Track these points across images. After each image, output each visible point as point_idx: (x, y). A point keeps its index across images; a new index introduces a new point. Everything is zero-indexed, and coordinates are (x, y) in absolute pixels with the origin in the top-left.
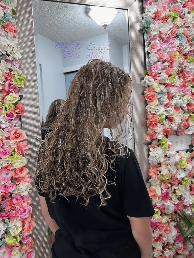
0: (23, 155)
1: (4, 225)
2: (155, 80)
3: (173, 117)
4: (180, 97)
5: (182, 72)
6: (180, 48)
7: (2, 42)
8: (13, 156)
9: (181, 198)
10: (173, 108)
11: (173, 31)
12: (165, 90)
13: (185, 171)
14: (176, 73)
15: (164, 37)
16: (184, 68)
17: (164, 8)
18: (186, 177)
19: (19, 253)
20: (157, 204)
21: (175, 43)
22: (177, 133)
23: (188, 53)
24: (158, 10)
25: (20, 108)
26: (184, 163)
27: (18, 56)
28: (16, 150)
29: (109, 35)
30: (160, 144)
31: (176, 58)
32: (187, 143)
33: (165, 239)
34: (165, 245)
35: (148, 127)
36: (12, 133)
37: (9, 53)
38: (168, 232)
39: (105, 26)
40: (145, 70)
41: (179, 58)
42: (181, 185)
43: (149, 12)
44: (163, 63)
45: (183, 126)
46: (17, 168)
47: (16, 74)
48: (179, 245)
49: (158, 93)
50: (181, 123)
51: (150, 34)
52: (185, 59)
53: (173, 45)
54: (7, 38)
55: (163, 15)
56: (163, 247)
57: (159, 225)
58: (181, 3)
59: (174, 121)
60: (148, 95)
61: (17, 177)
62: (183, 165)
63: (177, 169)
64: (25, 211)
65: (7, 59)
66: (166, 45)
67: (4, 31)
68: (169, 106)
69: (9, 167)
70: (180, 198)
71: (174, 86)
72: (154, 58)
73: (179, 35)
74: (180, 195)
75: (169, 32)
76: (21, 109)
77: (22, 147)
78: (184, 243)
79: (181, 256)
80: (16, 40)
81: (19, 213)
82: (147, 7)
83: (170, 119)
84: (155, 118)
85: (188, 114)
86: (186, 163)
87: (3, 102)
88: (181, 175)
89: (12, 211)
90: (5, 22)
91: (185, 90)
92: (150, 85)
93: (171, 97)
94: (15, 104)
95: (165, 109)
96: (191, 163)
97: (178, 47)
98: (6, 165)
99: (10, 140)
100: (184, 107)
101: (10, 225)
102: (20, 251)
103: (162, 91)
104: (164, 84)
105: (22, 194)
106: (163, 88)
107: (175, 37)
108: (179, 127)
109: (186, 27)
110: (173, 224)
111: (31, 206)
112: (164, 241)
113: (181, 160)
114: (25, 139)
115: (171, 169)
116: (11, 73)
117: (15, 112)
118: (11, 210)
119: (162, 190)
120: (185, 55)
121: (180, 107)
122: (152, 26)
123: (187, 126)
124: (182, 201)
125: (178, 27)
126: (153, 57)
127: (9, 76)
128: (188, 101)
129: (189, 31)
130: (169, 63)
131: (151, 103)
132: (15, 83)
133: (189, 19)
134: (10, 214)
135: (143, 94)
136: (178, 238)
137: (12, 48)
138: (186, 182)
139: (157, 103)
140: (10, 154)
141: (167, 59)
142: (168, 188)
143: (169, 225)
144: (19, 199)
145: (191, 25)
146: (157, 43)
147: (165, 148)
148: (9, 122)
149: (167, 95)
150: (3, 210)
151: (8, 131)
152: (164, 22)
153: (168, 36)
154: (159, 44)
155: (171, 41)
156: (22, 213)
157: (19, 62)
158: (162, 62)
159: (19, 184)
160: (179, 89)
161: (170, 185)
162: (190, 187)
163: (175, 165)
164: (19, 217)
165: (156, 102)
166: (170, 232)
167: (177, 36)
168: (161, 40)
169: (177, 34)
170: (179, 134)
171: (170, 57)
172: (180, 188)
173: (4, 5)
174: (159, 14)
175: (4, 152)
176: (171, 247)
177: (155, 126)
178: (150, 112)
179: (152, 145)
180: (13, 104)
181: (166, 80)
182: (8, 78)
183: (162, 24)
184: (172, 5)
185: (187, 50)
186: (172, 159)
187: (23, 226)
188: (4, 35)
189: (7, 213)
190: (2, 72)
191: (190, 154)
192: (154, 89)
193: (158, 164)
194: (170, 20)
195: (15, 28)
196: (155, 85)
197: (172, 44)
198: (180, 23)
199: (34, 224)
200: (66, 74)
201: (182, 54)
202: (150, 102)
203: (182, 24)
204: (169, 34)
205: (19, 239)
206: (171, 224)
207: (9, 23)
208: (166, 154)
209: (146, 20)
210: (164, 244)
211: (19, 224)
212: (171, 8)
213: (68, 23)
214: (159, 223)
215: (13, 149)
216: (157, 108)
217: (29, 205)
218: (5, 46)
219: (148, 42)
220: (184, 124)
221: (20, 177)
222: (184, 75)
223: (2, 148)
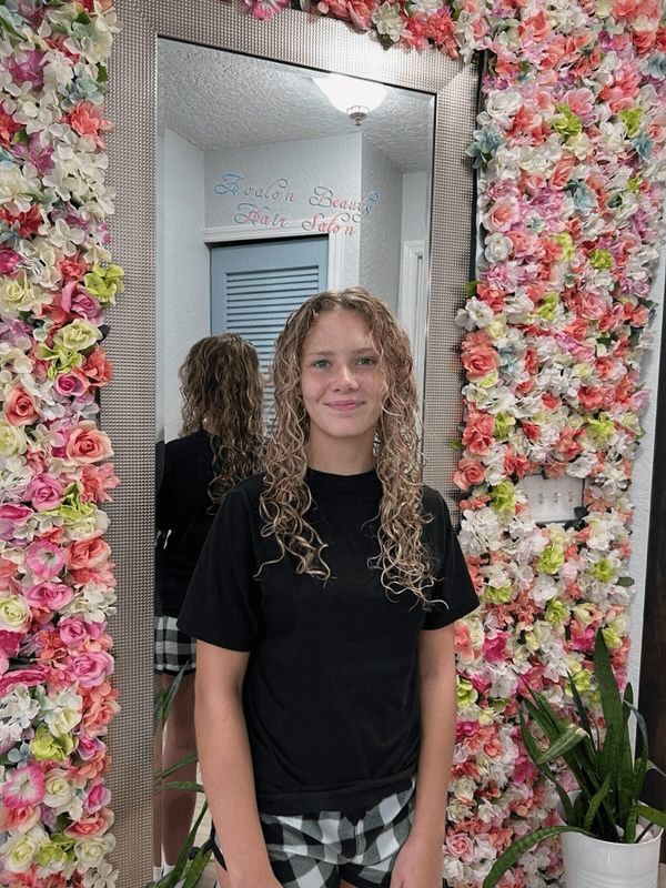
0: (99, 504)
1: (32, 703)
2: (496, 313)
3: (537, 423)
4: (562, 368)
5: (574, 295)
6: (575, 224)
7: (62, 163)
8: (70, 504)
9: (539, 658)
10: (539, 397)
11: (561, 172)
12: (521, 345)
13: (556, 581)
14: (557, 298)
15: (531, 187)
16: (583, 284)
17: (542, 101)
18: (558, 599)
19: (66, 786)
20: (469, 671)
21: (563, 209)
22: (543, 471)
23: (597, 241)
24: (523, 108)
25: (100, 364)
26: (555, 558)
27: (105, 208)
28: (81, 488)
29: (364, 140)
30: (493, 500)
31: (561, 252)
32: (571, 501)
33: (482, 771)
34: (483, 787)
35: (463, 448)
36: (73, 437)
37: (80, 200)
38: (493, 752)
39: (358, 117)
40: (470, 281)
41: (569, 252)
42: (543, 623)
43: (497, 109)
44: (525, 263)
45: (564, 453)
46: (79, 540)
47: (96, 261)
48: (521, 792)
49: (502, 353)
50: (559, 443)
51: (495, 175)
52: (587, 256)
53: (556, 214)
54: (77, 152)
55: (537, 122)
56: (477, 795)
57: (470, 731)
58: (592, 87)
59: (540, 435)
60: (472, 355)
61: (76, 567)
62: (554, 566)
63: (536, 576)
64: (93, 667)
65: (72, 214)
66: (537, 211)
67: (69, 131)
68: (530, 392)
69: (58, 535)
70: (536, 659)
71: (547, 334)
72: (498, 248)
73: (577, 186)
74: (536, 648)
75: (550, 174)
76: (103, 368)
77: (99, 479)
78: (535, 787)
79: (524, 822)
80: (103, 161)
81: (77, 671)
82: (493, 93)
83: (529, 431)
84: (485, 423)
85: (581, 419)
86: (562, 559)
87: (50, 344)
88: (545, 593)
89: (57, 665)
90: (73, 102)
91: (580, 348)
92: (480, 325)
93: (536, 367)
94: (87, 353)
95: (517, 401)
96: (577, 560)
97: (570, 219)
98: (50, 529)
99: (65, 457)
100: (570, 397)
101: (49, 705)
102: (70, 783)
103: (512, 347)
104: (521, 327)
105: (90, 619)
106: (517, 338)
107: (565, 190)
108: (552, 455)
109: (600, 163)
110: (510, 729)
111: (112, 655)
112: (482, 777)
113: (548, 551)
114: (107, 456)
115: (519, 574)
116: (79, 259)
117: (83, 374)
118: (55, 662)
119: (487, 631)
120: (588, 245)
121: (561, 395)
122: (502, 154)
123: (575, 453)
124: (541, 665)
125: (577, 162)
126: (498, 246)
127: (76, 268)
128: (584, 379)
129: (606, 174)
130: (539, 265)
131: (479, 381)
132: (92, 291)
133: (611, 139)
134: (49, 673)
135: (458, 350)
136: (519, 772)
137: (89, 185)
138: (555, 613)
139: (496, 380)
140: (63, 500)
141: (536, 253)
142: (505, 629)
143: (497, 731)
144: (78, 631)
145: (614, 160)
146: (513, 205)
147: (507, 512)
148: (64, 405)
149: (526, 359)
150: (32, 660)
151: (61, 432)
152: (538, 143)
153: (544, 184)
154: (516, 209)
155: (552, 201)
156: (85, 672)
157: (105, 228)
158: (520, 263)
159: (81, 589)
160: (561, 343)
161: (510, 620)
162: (567, 628)
163: (530, 563)
164: (77, 684)
165: (492, 377)
166: (500, 752)
167: (571, 188)
168: (525, 196)
169: (571, 181)
170: (550, 474)
171: (547, 248)
172: (538, 630)
173: (73, 51)
174: (525, 119)
175: (44, 491)
176: (498, 795)
177: (484, 446)
178: (474, 404)
179: (472, 500)
180: (79, 352)
181: (529, 315)
182: (73, 274)
183: (532, 149)
184: (568, 93)
185: (594, 231)
186: (523, 546)
187: (86, 710)
188: (69, 143)
189: (43, 670)
190: (56, 253)
191: (577, 533)
192: (491, 338)
193: (484, 556)
194: (555, 136)
195: (103, 122)
196: (495, 326)
197: (554, 209)
198: (584, 149)
199: (116, 708)
200: (213, 246)
201: (580, 242)
202: (475, 375)
203: (590, 153)
204: (548, 181)
205: (71, 746)
206: (504, 729)
207: (84, 105)
208: (506, 530)
209: (486, 135)
210: (479, 785)
211: (75, 703)
212: (562, 101)
213: (240, 88)
214: (472, 724)
215: (71, 485)
216: (494, 394)
217: (104, 652)
218: (70, 175)
219: (486, 197)
220: (566, 446)
221: (85, 568)
222: (579, 303)
223: (41, 479)
